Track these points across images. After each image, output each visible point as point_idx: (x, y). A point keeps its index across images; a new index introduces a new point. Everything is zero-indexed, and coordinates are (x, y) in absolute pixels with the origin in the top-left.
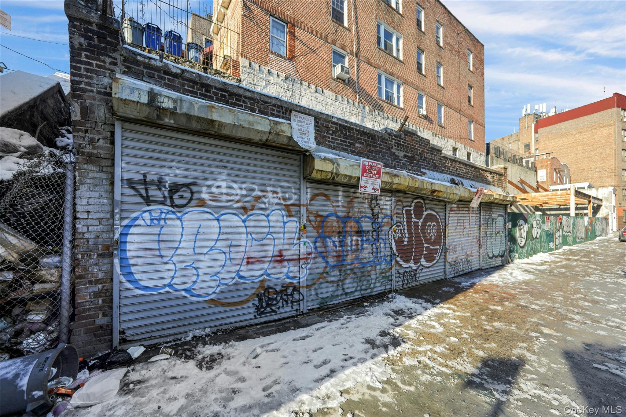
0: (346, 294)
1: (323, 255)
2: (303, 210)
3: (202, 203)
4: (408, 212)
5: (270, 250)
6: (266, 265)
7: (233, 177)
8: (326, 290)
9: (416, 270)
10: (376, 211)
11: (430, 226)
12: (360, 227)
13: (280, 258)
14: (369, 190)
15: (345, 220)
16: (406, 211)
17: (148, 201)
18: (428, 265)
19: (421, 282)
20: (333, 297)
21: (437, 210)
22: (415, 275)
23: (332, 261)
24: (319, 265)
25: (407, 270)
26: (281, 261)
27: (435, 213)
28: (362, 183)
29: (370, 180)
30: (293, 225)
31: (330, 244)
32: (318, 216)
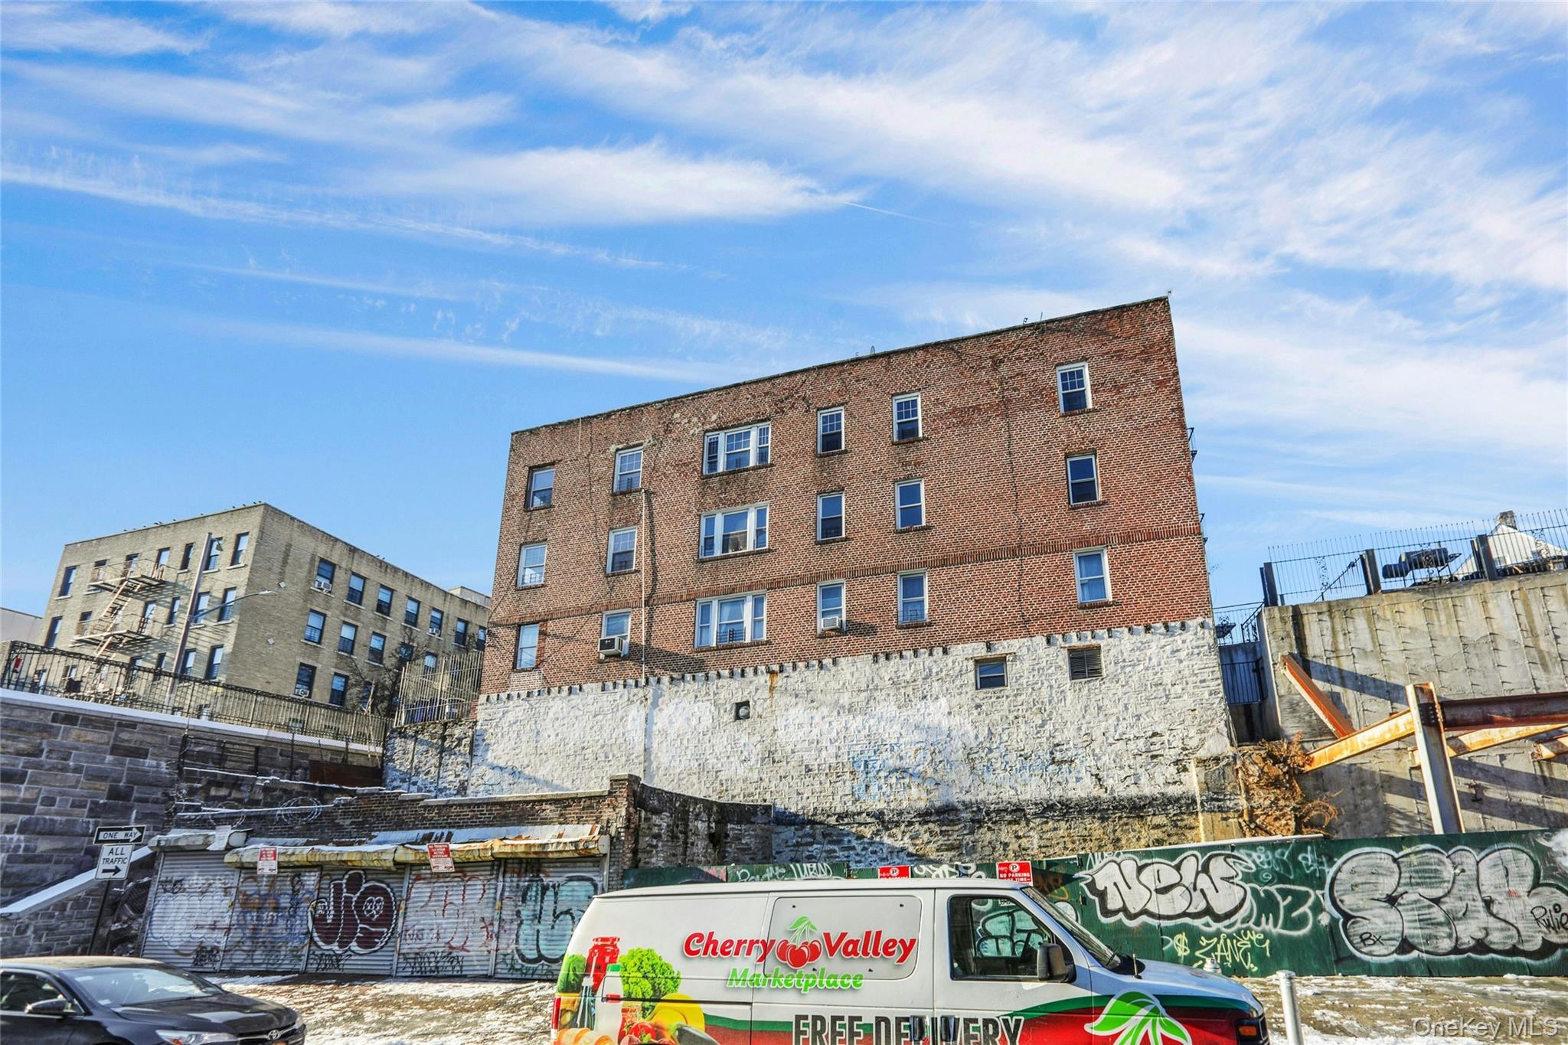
0: (254, 964)
1: (242, 926)
2: (234, 891)
3: (184, 890)
4: (338, 888)
5: (210, 921)
6: (205, 931)
7: (202, 873)
8: (239, 957)
9: (341, 955)
10: (297, 887)
11: (371, 901)
12: (278, 903)
13: (214, 927)
14: (267, 872)
15: (264, 898)
16: (335, 885)
17: (166, 891)
18: (362, 951)
19: (346, 971)
20: (242, 964)
21: (387, 881)
22: (338, 961)
23: (248, 933)
24: (236, 935)
25: (327, 953)
26: (214, 929)
27: (383, 885)
28: (259, 866)
29: (266, 863)
30: (227, 902)
31: (249, 918)
32: (245, 895)
